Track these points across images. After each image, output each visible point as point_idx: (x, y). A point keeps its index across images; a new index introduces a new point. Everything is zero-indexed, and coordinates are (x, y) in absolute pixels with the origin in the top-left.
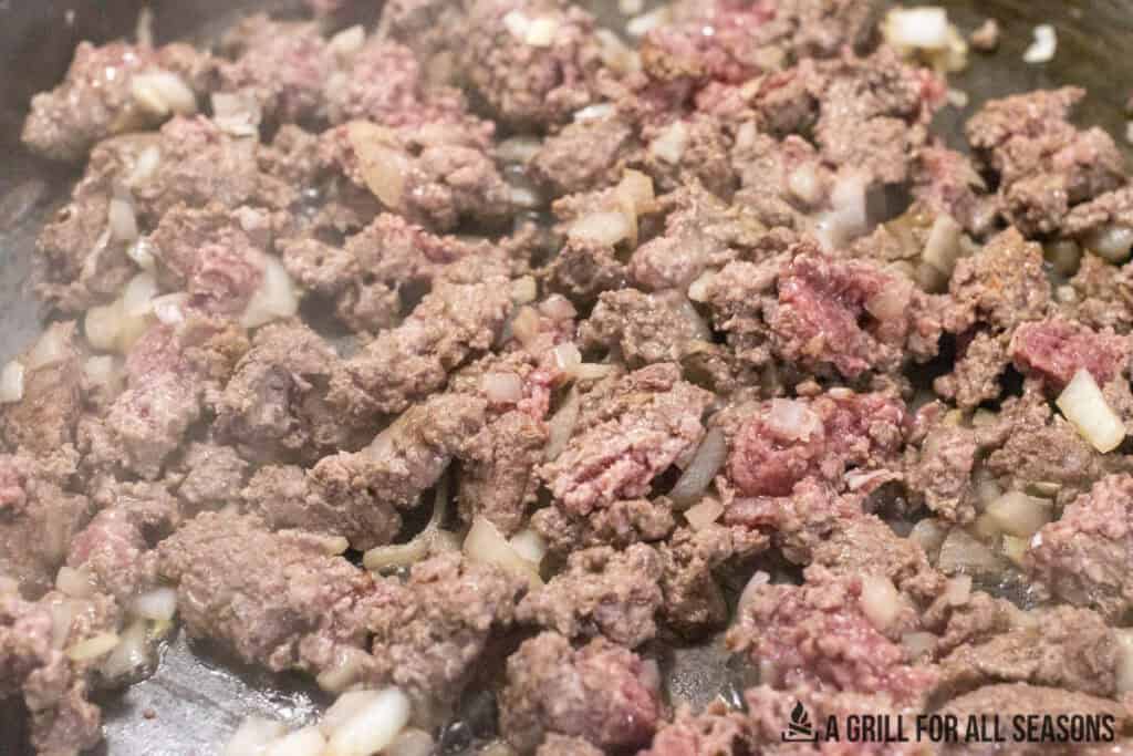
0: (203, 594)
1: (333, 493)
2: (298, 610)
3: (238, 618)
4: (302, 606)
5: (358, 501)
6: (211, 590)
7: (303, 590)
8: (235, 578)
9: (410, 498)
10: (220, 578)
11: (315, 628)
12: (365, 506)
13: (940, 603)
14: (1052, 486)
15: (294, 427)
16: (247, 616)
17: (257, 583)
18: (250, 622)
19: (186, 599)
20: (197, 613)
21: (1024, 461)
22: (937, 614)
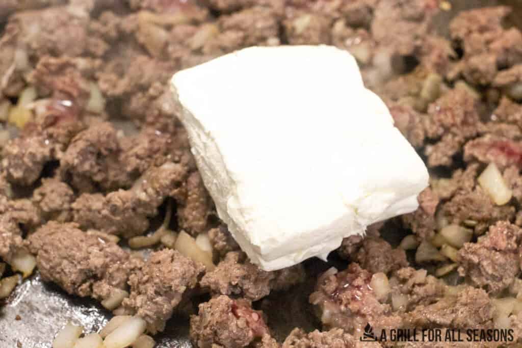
0: (48, 260)
1: (114, 210)
2: (93, 269)
3: (65, 273)
4: (96, 268)
5: (127, 215)
6: (52, 258)
7: (96, 261)
8: (64, 253)
9: (152, 210)
10: (56, 253)
11: (101, 279)
12: (131, 218)
13: (411, 282)
14: (473, 222)
15: (100, 171)
16: (69, 272)
17: (74, 256)
18: (70, 274)
19: (40, 263)
20: (46, 269)
21: (459, 209)
22: (409, 287)
